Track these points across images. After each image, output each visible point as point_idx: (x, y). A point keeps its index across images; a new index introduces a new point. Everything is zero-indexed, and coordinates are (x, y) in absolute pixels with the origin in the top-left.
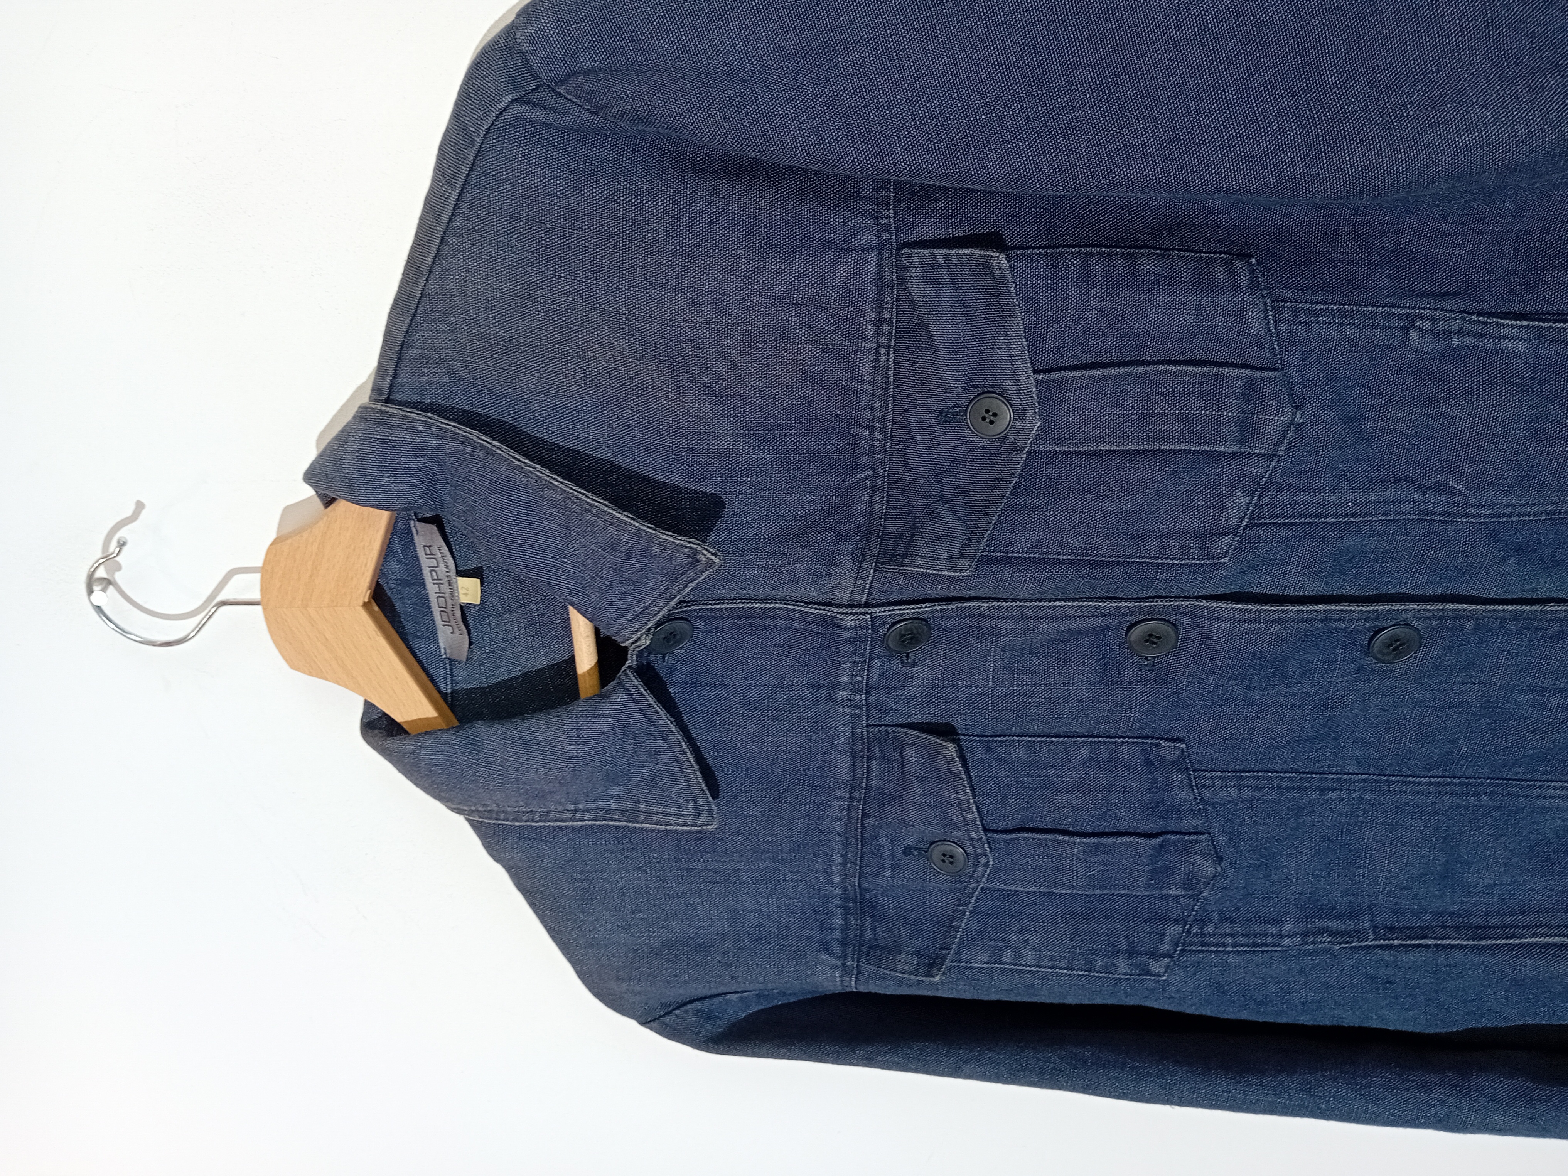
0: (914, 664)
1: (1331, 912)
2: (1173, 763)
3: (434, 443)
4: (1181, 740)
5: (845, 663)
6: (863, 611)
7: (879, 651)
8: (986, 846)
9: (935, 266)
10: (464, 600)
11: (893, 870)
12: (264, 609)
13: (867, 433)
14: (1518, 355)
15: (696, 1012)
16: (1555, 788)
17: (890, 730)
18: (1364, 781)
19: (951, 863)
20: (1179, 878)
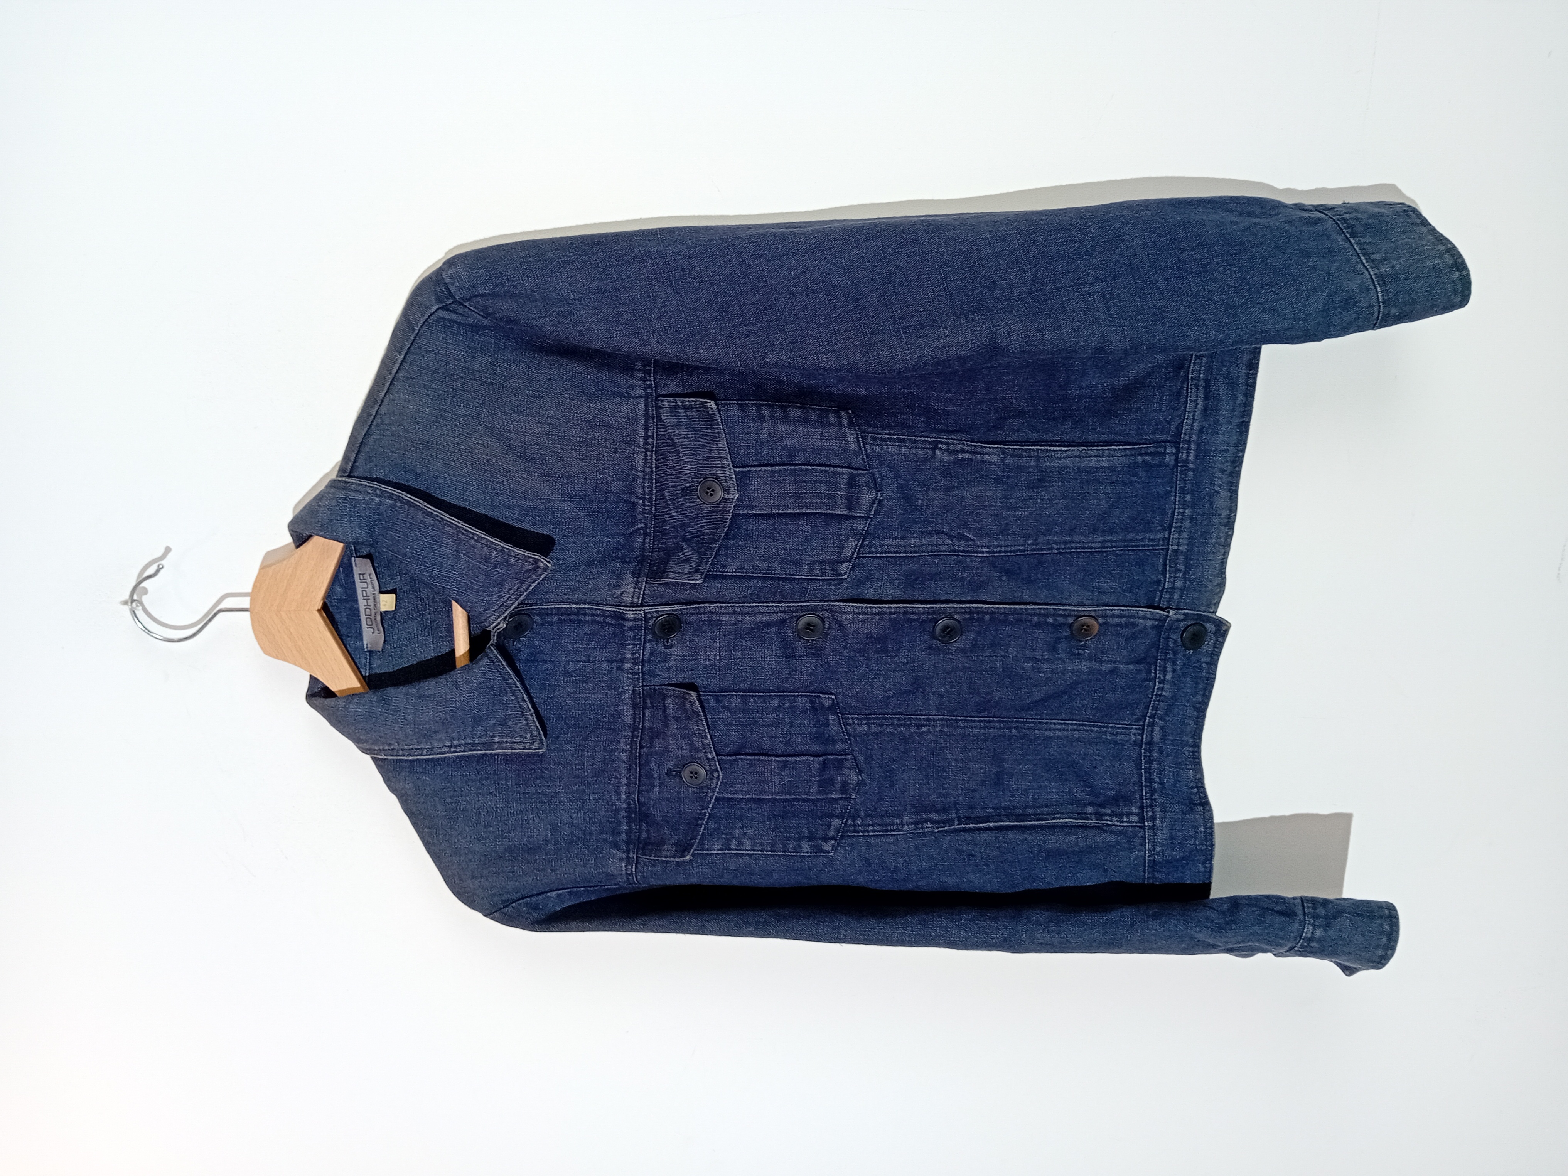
0: (672, 646)
1: (933, 808)
2: (829, 708)
3: (377, 500)
4: (831, 694)
5: (629, 644)
6: (639, 609)
7: (649, 637)
8: (717, 763)
9: (677, 406)
10: (383, 609)
11: (660, 787)
12: (251, 613)
13: (641, 502)
14: (993, 463)
15: (526, 904)
16: (1055, 724)
17: (657, 688)
18: (942, 720)
19: (696, 778)
20: (838, 786)
